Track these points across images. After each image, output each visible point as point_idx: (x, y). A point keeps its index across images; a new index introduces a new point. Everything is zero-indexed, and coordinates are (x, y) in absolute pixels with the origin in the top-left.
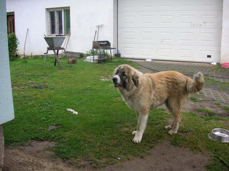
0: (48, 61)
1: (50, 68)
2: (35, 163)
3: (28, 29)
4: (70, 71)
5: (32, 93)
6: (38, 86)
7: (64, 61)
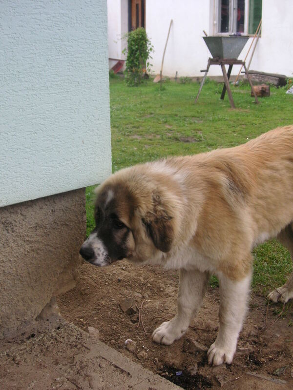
0: (210, 88)
1: (210, 103)
2: (149, 285)
3: (172, 21)
4: (252, 111)
5: (168, 149)
6: (180, 137)
7: (242, 92)
